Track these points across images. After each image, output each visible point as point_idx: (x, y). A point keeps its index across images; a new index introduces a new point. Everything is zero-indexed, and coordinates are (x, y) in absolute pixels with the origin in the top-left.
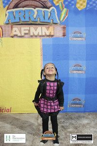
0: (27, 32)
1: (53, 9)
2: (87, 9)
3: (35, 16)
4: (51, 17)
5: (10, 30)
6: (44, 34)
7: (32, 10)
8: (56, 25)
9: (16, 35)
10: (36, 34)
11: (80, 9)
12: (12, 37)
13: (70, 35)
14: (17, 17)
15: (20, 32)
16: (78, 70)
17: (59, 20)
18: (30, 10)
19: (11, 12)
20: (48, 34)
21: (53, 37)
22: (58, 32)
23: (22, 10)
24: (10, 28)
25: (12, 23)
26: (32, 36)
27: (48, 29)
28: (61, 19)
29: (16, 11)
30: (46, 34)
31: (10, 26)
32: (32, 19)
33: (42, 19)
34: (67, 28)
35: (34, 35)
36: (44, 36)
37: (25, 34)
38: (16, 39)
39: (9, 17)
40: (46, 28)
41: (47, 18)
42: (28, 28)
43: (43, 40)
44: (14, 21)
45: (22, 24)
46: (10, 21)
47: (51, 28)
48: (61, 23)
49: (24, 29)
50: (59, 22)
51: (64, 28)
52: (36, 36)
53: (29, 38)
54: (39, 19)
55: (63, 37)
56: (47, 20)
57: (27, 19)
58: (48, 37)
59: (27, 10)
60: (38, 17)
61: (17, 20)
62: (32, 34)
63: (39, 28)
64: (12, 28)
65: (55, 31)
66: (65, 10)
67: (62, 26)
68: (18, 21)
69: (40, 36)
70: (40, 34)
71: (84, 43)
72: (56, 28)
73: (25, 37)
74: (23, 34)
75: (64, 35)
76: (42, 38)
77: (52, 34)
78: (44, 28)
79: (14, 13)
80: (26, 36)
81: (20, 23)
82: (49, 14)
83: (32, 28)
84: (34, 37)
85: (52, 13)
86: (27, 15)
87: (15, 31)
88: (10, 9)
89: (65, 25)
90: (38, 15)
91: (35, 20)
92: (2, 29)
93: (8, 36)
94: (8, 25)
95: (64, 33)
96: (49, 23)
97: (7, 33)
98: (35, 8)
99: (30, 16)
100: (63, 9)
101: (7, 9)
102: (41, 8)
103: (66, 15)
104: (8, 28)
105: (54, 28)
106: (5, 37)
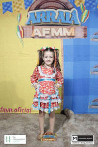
0: (48, 32)
1: (74, 10)
3: (56, 17)
4: (72, 18)
5: (31, 31)
6: (65, 35)
7: (53, 11)
8: (77, 26)
9: (38, 36)
10: (57, 34)
12: (33, 38)
13: (91, 36)
14: (38, 18)
15: (42, 33)
17: (80, 21)
18: (51, 12)
19: (33, 13)
20: (69, 35)
21: (74, 38)
22: (79, 33)
23: (43, 12)
24: (31, 29)
26: (53, 37)
27: (69, 29)
28: (82, 21)
29: (37, 13)
30: (67, 35)
31: (31, 26)
32: (53, 20)
33: (63, 21)
34: (88, 29)
35: (55, 36)
36: (65, 37)
37: (46, 35)
38: (37, 39)
39: (30, 18)
40: (67, 29)
41: (68, 19)
43: (64, 40)
44: (35, 22)
45: (43, 25)
46: (31, 22)
47: (72, 29)
48: (82, 25)
49: (45, 30)
50: (80, 23)
52: (57, 37)
54: (60, 20)
55: (84, 38)
56: (68, 21)
57: (48, 20)
58: (69, 38)
59: (48, 11)
60: (59, 18)
62: (53, 35)
63: (60, 29)
65: (76, 32)
66: (86, 11)
67: (83, 27)
68: (40, 22)
69: (61, 37)
70: (61, 35)
72: (77, 29)
73: (46, 38)
74: (44, 35)
75: (85, 36)
76: (63, 38)
77: (73, 35)
78: (65, 29)
79: (36, 14)
80: (47, 36)
81: (41, 24)
82: (70, 15)
83: (53, 29)
84: (55, 38)
85: (73, 14)
86: (48, 17)
87: (36, 32)
89: (86, 26)
90: (59, 16)
91: (56, 21)
92: (23, 29)
93: (29, 37)
94: (29, 26)
95: (85, 34)
96: (71, 24)
97: (28, 33)
98: (56, 10)
99: (51, 17)
100: (84, 10)
101: (29, 10)
102: (63, 9)
103: (88, 16)
104: (29, 29)
105: (75, 29)
106: (26, 37)
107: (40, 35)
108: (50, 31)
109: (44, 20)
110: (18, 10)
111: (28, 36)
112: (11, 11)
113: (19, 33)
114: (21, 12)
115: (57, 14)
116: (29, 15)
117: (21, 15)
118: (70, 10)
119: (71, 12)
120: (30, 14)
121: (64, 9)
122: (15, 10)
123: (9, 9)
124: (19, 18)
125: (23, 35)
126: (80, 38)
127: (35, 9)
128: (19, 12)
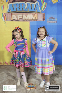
0: (21, 17)
1: (37, 3)
2: (59, 3)
3: (26, 7)
4: (36, 8)
5: (11, 16)
6: (31, 19)
8: (39, 13)
11: (54, 3)
12: (12, 21)
13: (48, 19)
17: (41, 10)
20: (34, 19)
21: (37, 21)
23: (18, 4)
26: (24, 20)
27: (34, 15)
28: (42, 10)
30: (33, 19)
31: (10, 13)
32: (24, 9)
33: (30, 10)
34: (45, 15)
35: (25, 19)
36: (31, 20)
37: (20, 19)
38: (14, 22)
39: (10, 8)
40: (33, 15)
41: (33, 9)
42: (21, 15)
43: (30, 22)
44: (13, 10)
46: (10, 10)
47: (36, 15)
48: (42, 12)
49: (19, 16)
51: (44, 15)
52: (27, 20)
53: (22, 21)
55: (43, 21)
56: (33, 10)
58: (34, 21)
61: (15, 10)
62: (24, 19)
63: (29, 15)
64: (12, 15)
65: (38, 17)
67: (43, 14)
69: (29, 20)
70: (29, 19)
71: (56, 24)
72: (39, 15)
73: (20, 21)
74: (18, 19)
75: (44, 20)
76: (30, 21)
77: (36, 19)
78: (31, 15)
80: (21, 20)
81: (17, 12)
82: (35, 6)
83: (24, 15)
84: (25, 21)
87: (14, 17)
88: (10, 3)
89: (45, 13)
90: (28, 7)
91: (26, 10)
92: (6, 16)
93: (9, 20)
94: (9, 13)
95: (44, 18)
96: (35, 12)
97: (9, 18)
99: (23, 7)
102: (30, 2)
104: (9, 15)
105: (37, 15)
106: (8, 20)
107: (16, 19)
108: (22, 17)
109: (18, 10)
110: (2, 2)
111: (9, 19)
113: (3, 18)
114: (4, 4)
116: (9, 6)
117: (3, 6)
119: (35, 4)
124: (2, 8)
126: (40, 21)
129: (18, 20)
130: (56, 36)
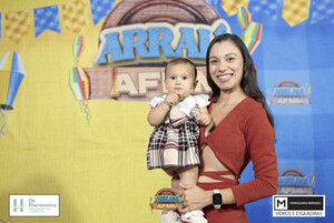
0: (154, 84)
1: (221, 25)
2: (313, 22)
3: (174, 44)
5: (110, 80)
6: (198, 90)
7: (166, 28)
9: (126, 94)
11: (292, 24)
12: (115, 98)
14: (128, 46)
15: (137, 84)
16: (295, 186)
18: (161, 30)
23: (141, 30)
24: (110, 75)
25: (116, 62)
29: (125, 33)
31: (109, 69)
32: (168, 52)
33: (194, 52)
37: (149, 90)
38: (124, 103)
39: (107, 46)
40: (204, 73)
42: (157, 75)
45: (141, 65)
46: (109, 57)
49: (148, 78)
54: (185, 51)
56: (204, 54)
57: (154, 52)
59: (154, 29)
61: (129, 55)
62: (166, 90)
64: (114, 74)
66: (253, 25)
68: (131, 56)
71: (307, 111)
73: (149, 99)
74: (143, 91)
79: (121, 37)
80: (152, 94)
81: (137, 62)
87: (124, 83)
88: (111, 27)
90: (183, 41)
91: (174, 55)
92: (88, 77)
93: (103, 97)
94: (103, 69)
97: (101, 87)
98: (174, 24)
99: (162, 44)
100: (248, 23)
101: (104, 27)
102: (191, 22)
103: (257, 39)
106: (97, 97)
107: (133, 91)
108: (160, 82)
109: (142, 53)
110: (76, 25)
111: (101, 93)
112: (55, 29)
113: (76, 87)
114: (83, 32)
115: (177, 35)
116: (104, 40)
117: (81, 39)
118: (210, 23)
119: (212, 28)
120: (106, 36)
121: (195, 23)
122: (67, 28)
123: (52, 24)
124: (76, 48)
125: (88, 92)
127: (119, 24)
128: (76, 31)
129: (139, 97)
130: (312, 162)
